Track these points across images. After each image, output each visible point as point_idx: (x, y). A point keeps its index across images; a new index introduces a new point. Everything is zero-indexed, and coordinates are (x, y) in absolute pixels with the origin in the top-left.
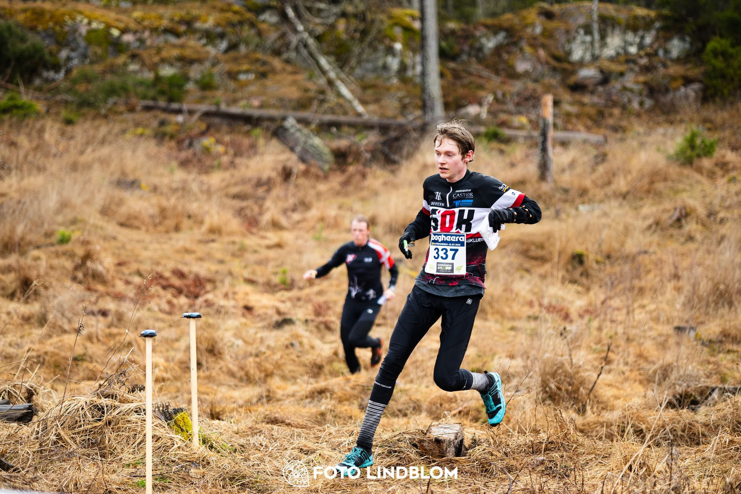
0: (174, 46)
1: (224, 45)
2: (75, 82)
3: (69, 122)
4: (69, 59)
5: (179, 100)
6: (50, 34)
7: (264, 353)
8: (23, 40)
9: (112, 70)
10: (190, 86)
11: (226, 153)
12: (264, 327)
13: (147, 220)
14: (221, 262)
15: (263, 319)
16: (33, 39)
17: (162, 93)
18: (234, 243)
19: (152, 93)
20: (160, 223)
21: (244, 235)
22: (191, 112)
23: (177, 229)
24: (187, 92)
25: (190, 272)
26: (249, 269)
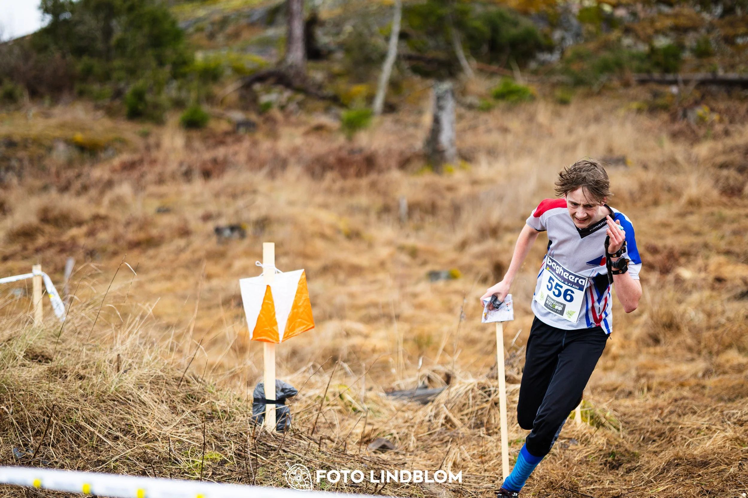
0: (667, 16)
1: (719, 10)
2: (569, 61)
3: (564, 102)
4: (563, 39)
5: (675, 70)
6: (543, 17)
7: (723, 325)
8: (515, 24)
9: (606, 46)
10: (687, 55)
11: (721, 121)
12: (729, 300)
13: (627, 196)
14: (698, 234)
15: (728, 291)
16: (526, 23)
17: (657, 65)
18: (712, 214)
19: (647, 65)
20: (640, 198)
21: (725, 205)
22: (686, 82)
23: (656, 203)
24: (684, 62)
25: (665, 247)
26: (727, 239)
